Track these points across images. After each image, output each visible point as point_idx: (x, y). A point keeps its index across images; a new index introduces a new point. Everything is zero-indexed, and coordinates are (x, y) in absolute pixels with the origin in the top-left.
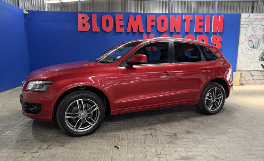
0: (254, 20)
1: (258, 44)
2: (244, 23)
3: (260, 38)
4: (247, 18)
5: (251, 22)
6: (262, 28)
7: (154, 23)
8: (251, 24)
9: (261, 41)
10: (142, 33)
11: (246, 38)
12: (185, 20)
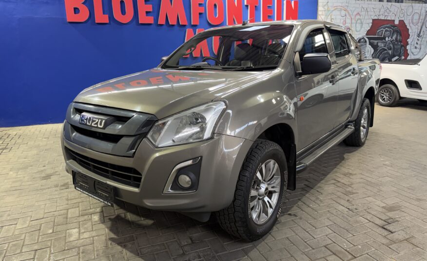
0: (332, 9)
2: (321, 12)
4: (325, 6)
6: (342, 21)
7: (201, 10)
8: (330, 14)
10: (184, 26)
12: (247, 6)
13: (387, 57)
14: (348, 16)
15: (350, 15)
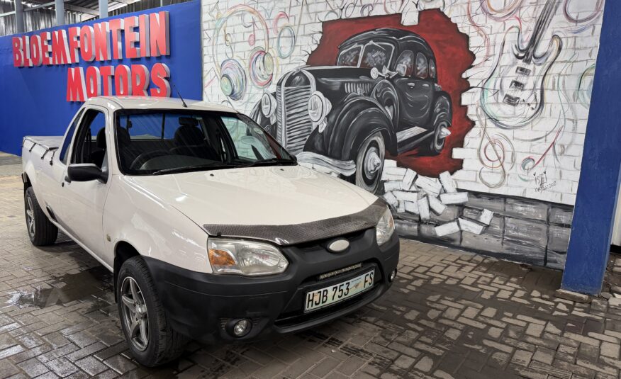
0: (226, 15)
1: (242, 87)
2: (207, 24)
3: (245, 66)
4: (212, 11)
5: (223, 20)
6: (247, 36)
8: (222, 25)
9: (248, 75)
11: (216, 69)
13: (375, 126)
14: (259, 24)
15: (262, 21)
